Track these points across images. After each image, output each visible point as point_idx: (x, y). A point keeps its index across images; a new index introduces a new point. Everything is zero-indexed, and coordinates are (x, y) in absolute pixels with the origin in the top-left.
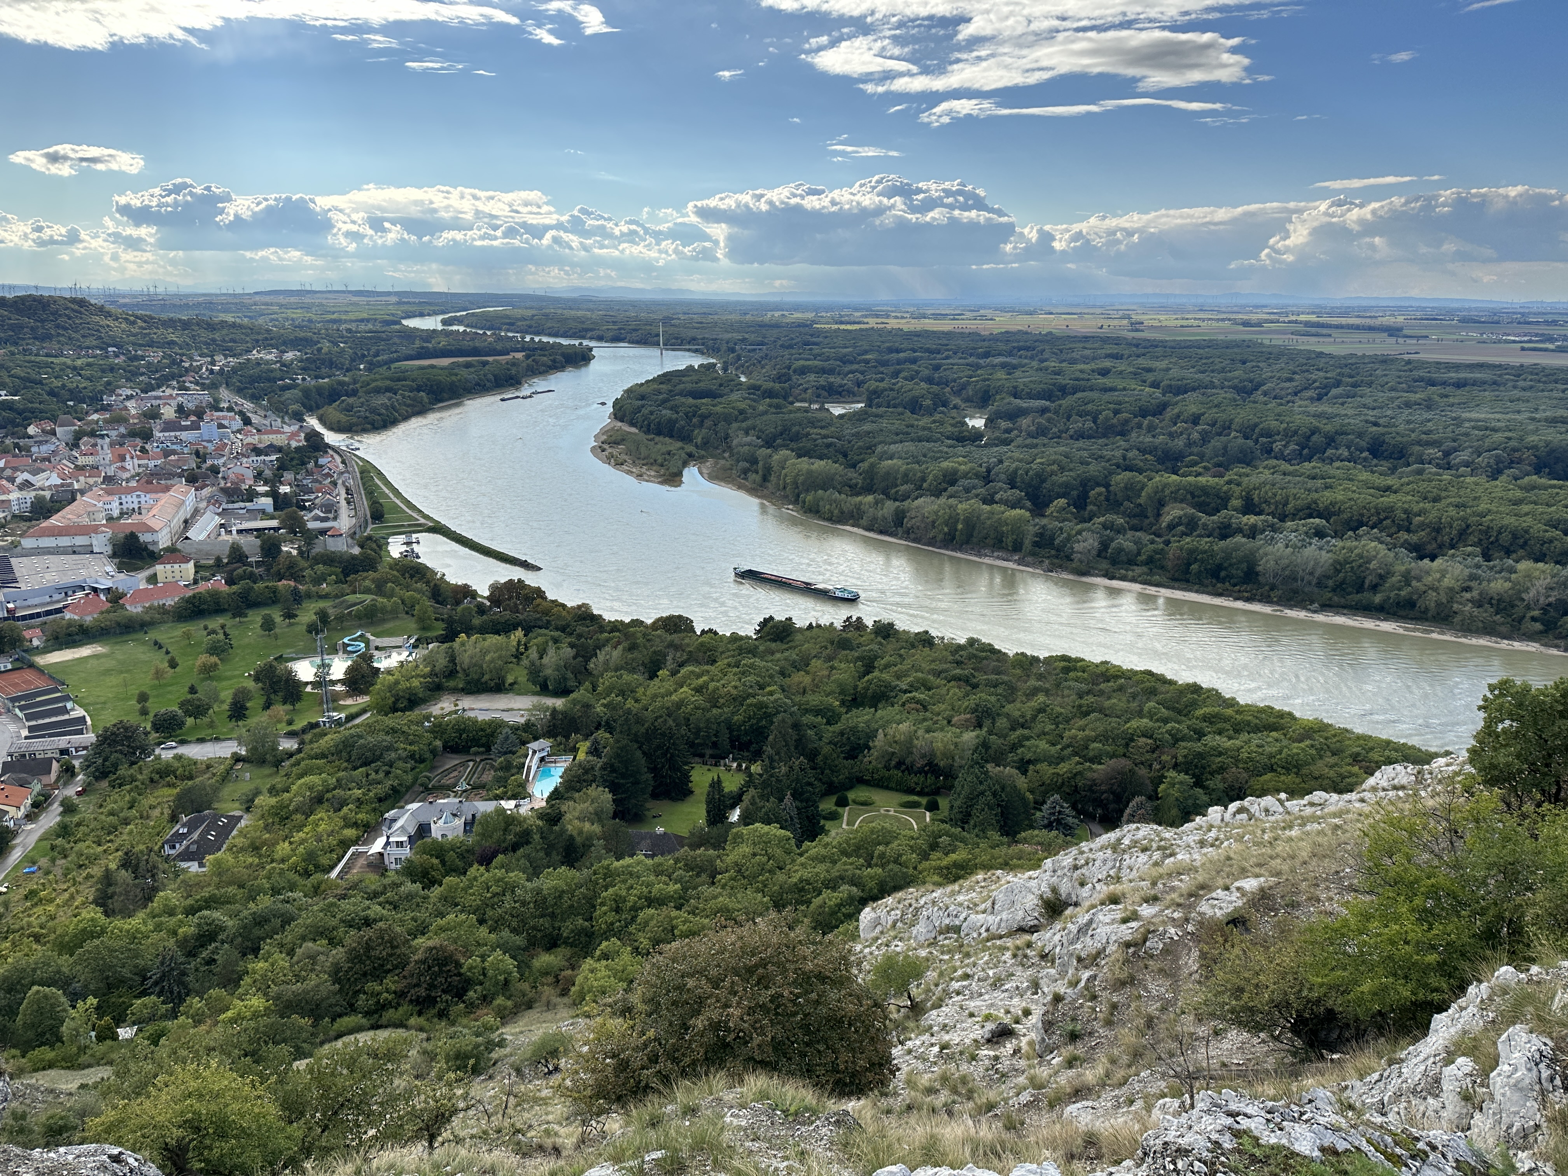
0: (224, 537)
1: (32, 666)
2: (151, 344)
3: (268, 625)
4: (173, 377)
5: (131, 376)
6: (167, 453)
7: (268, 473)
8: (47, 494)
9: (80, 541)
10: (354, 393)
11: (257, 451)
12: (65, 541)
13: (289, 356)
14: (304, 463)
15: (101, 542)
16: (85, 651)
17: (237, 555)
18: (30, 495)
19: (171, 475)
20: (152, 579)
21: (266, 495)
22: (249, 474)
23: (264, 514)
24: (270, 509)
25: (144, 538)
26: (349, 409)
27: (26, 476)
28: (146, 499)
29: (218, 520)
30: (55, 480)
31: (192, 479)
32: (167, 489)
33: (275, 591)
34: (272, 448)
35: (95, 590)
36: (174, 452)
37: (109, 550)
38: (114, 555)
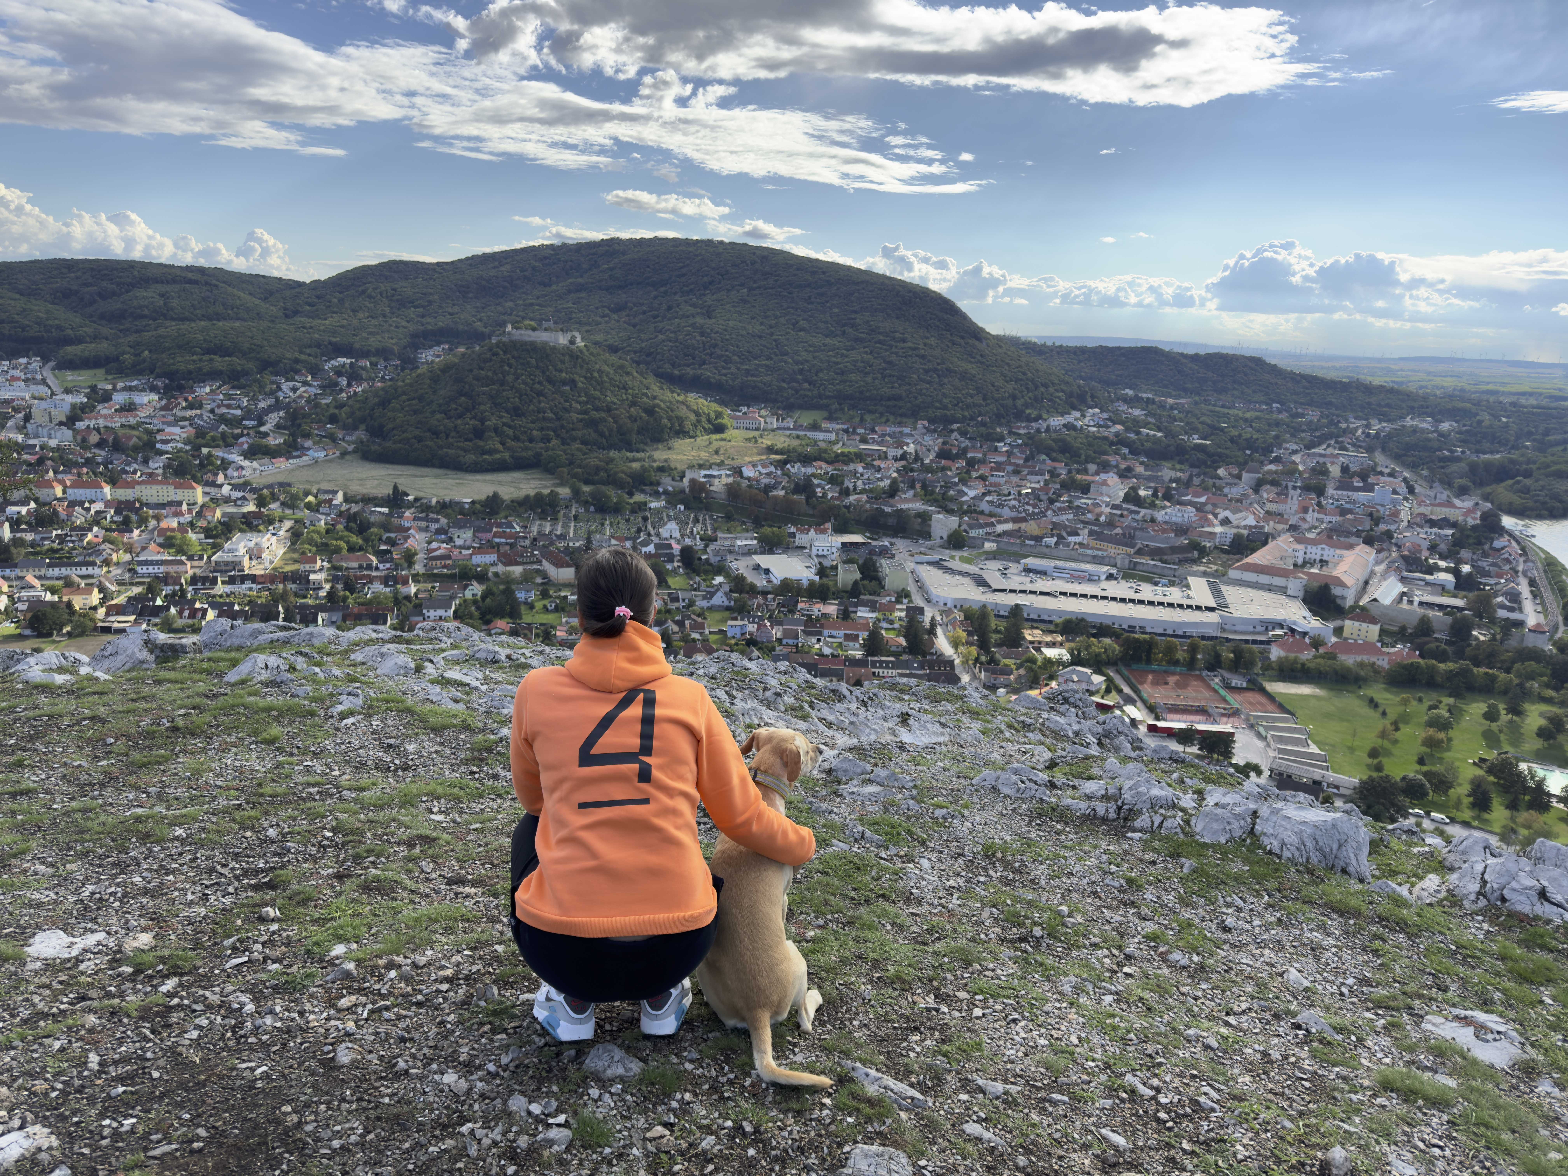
0: (1405, 605)
1: (1263, 691)
2: (1311, 403)
3: (1491, 716)
4: (1330, 436)
5: (1295, 432)
6: (1343, 512)
7: (1443, 547)
8: (1245, 532)
9: (1278, 581)
10: (1528, 474)
11: (1432, 523)
12: (1264, 579)
13: (1445, 426)
14: (1480, 543)
15: (1295, 585)
16: (1305, 690)
17: (1424, 628)
18: (1231, 532)
19: (1349, 534)
20: (1338, 631)
21: (1447, 570)
22: (1425, 545)
23: (1443, 589)
24: (1451, 587)
25: (1336, 591)
26: (1526, 491)
27: (1228, 513)
28: (1329, 553)
29: (1400, 588)
30: (1251, 521)
31: (1369, 541)
32: (1350, 547)
33: (1493, 679)
34: (1444, 523)
35: (1292, 631)
36: (1350, 511)
37: (1301, 594)
38: (1305, 601)
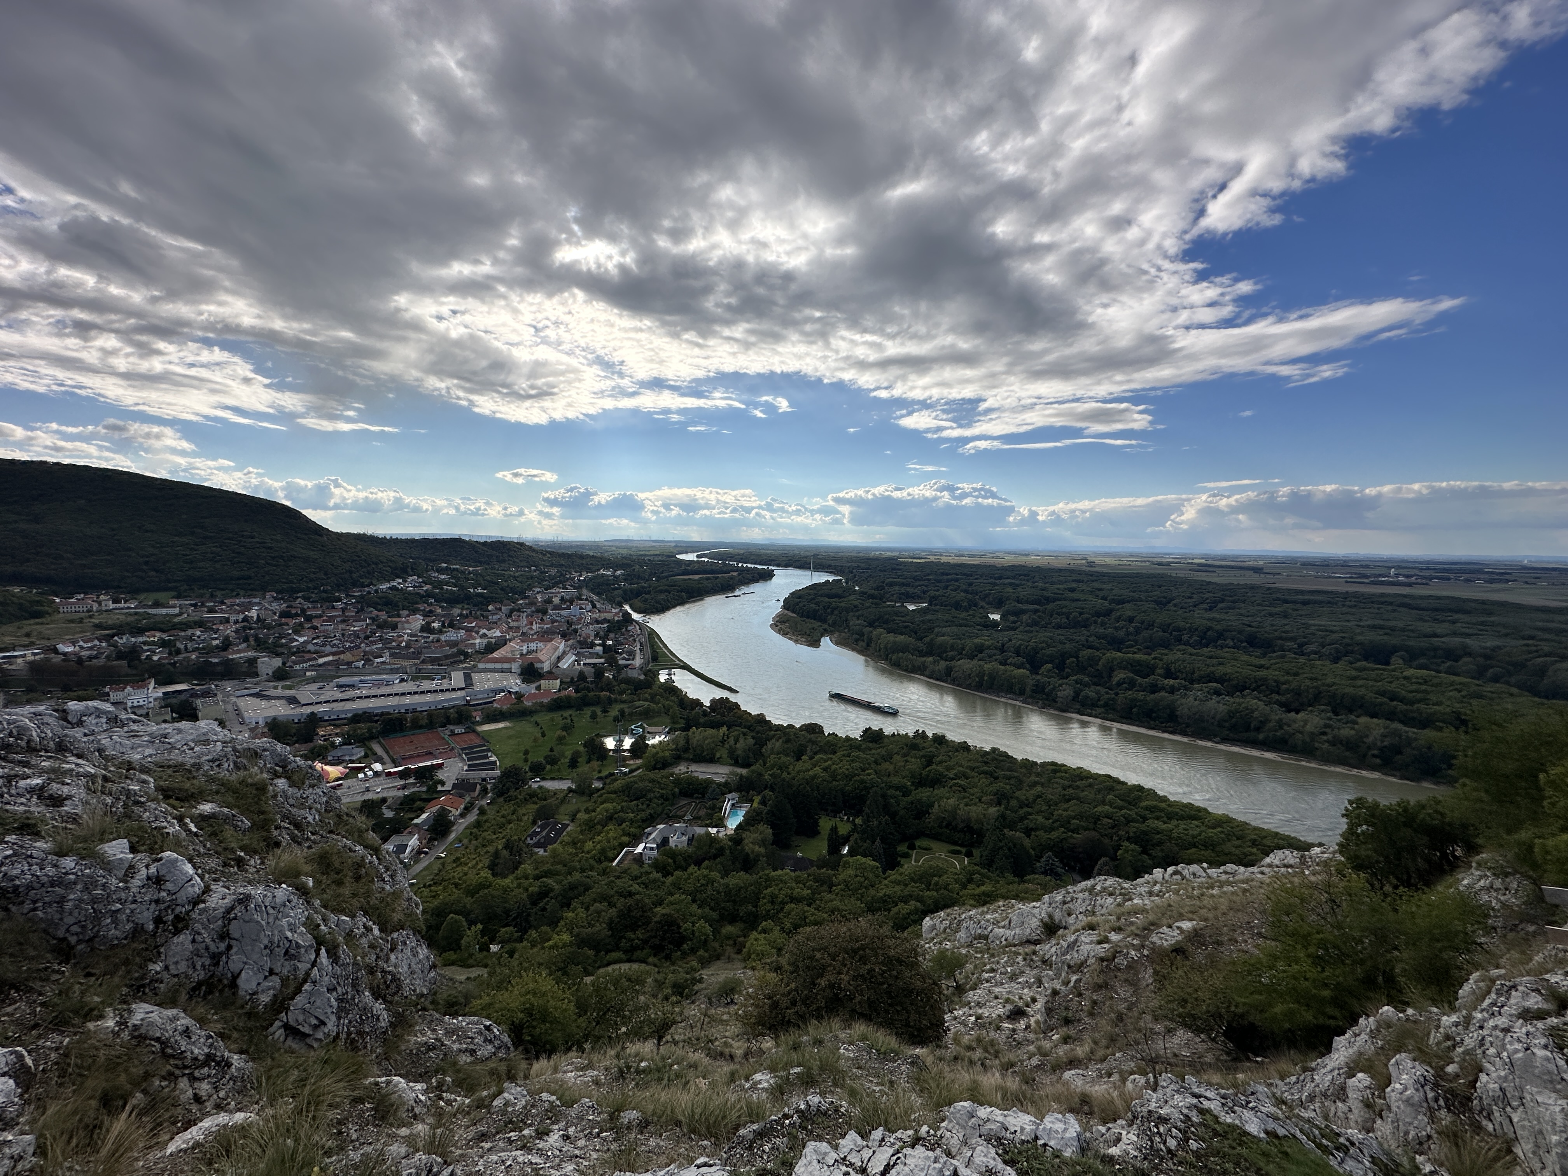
0: (577, 667)
1: (474, 731)
2: (552, 565)
3: (594, 716)
4: (560, 582)
5: (540, 581)
6: (553, 621)
7: (602, 633)
8: (493, 641)
9: (506, 666)
10: (649, 593)
11: (597, 622)
12: (498, 666)
13: (618, 573)
14: (620, 629)
15: (515, 667)
16: (501, 725)
17: (582, 676)
18: (485, 641)
19: (554, 633)
20: (538, 688)
21: (599, 645)
22: (593, 634)
23: (598, 656)
24: (601, 653)
25: (537, 665)
26: (646, 601)
27: (484, 631)
28: (541, 645)
29: (574, 657)
30: (498, 634)
31: (564, 636)
32: (551, 640)
33: (599, 697)
34: (605, 621)
35: (510, 692)
36: (557, 621)
37: (519, 671)
38: (521, 674)
